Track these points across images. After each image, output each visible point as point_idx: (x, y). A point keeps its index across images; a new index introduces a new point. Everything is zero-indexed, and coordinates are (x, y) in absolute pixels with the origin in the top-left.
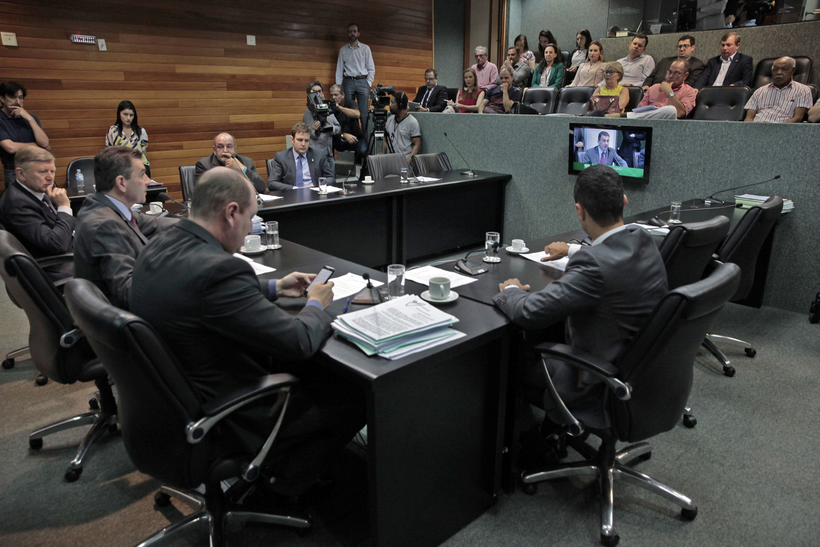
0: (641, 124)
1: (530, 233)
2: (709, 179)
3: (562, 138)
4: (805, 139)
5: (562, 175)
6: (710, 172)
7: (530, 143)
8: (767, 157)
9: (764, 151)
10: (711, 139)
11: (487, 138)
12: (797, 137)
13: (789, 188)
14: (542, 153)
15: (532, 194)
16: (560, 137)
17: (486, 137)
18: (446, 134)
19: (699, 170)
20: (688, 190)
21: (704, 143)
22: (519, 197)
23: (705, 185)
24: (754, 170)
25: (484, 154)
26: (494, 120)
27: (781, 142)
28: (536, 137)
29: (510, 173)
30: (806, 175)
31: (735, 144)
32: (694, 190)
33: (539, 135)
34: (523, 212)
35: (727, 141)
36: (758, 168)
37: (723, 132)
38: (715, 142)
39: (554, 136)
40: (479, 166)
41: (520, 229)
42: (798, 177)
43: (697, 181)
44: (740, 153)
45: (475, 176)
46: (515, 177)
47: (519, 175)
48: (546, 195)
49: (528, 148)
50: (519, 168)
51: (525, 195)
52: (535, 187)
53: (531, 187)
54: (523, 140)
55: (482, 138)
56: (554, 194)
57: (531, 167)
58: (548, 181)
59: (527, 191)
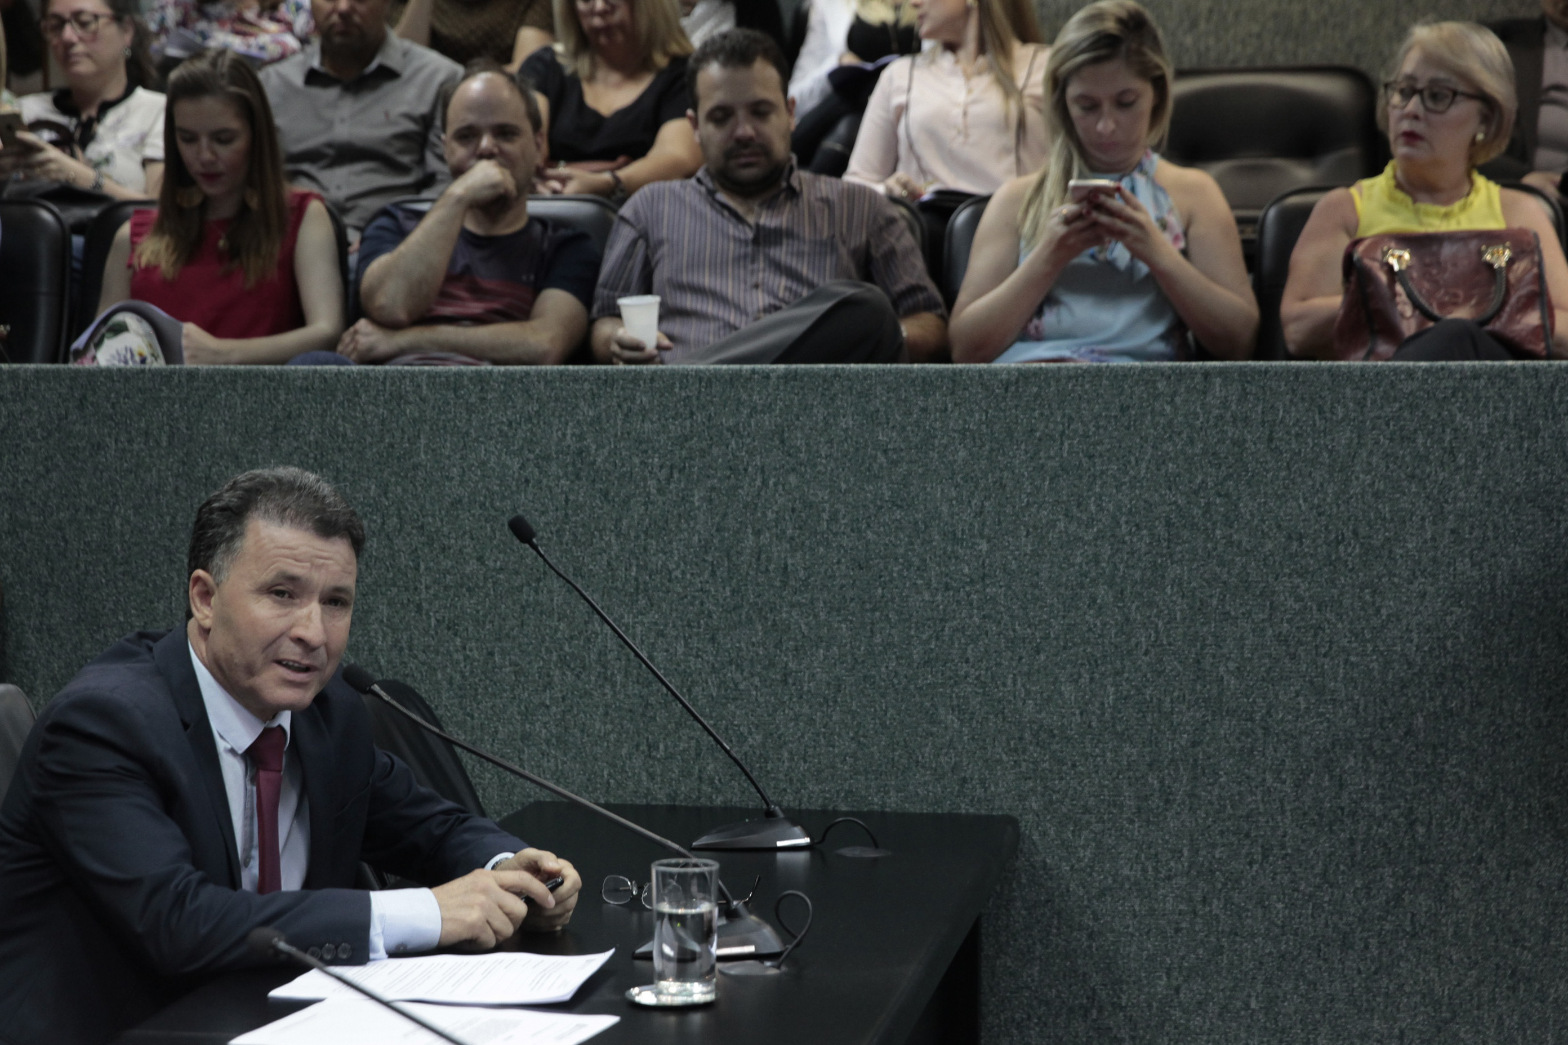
3: (1461, 517)
5: (1481, 783)
7: (1172, 571)
11: (759, 552)
14: (1282, 639)
15: (1219, 950)
16: (1440, 516)
17: (750, 541)
18: (522, 531)
22: (1096, 979)
25: (731, 673)
26: (820, 413)
28: (1227, 522)
29: (1004, 805)
33: (1245, 507)
39: (1386, 510)
40: (686, 774)
45: (848, 852)
46: (1044, 834)
47: (1086, 810)
48: (1346, 945)
49: (1151, 604)
50: (1085, 756)
51: (1151, 958)
52: (1236, 897)
53: (1198, 896)
54: (1107, 551)
55: (706, 548)
56: (1414, 935)
57: (1194, 744)
58: (1352, 841)
59: (1170, 932)
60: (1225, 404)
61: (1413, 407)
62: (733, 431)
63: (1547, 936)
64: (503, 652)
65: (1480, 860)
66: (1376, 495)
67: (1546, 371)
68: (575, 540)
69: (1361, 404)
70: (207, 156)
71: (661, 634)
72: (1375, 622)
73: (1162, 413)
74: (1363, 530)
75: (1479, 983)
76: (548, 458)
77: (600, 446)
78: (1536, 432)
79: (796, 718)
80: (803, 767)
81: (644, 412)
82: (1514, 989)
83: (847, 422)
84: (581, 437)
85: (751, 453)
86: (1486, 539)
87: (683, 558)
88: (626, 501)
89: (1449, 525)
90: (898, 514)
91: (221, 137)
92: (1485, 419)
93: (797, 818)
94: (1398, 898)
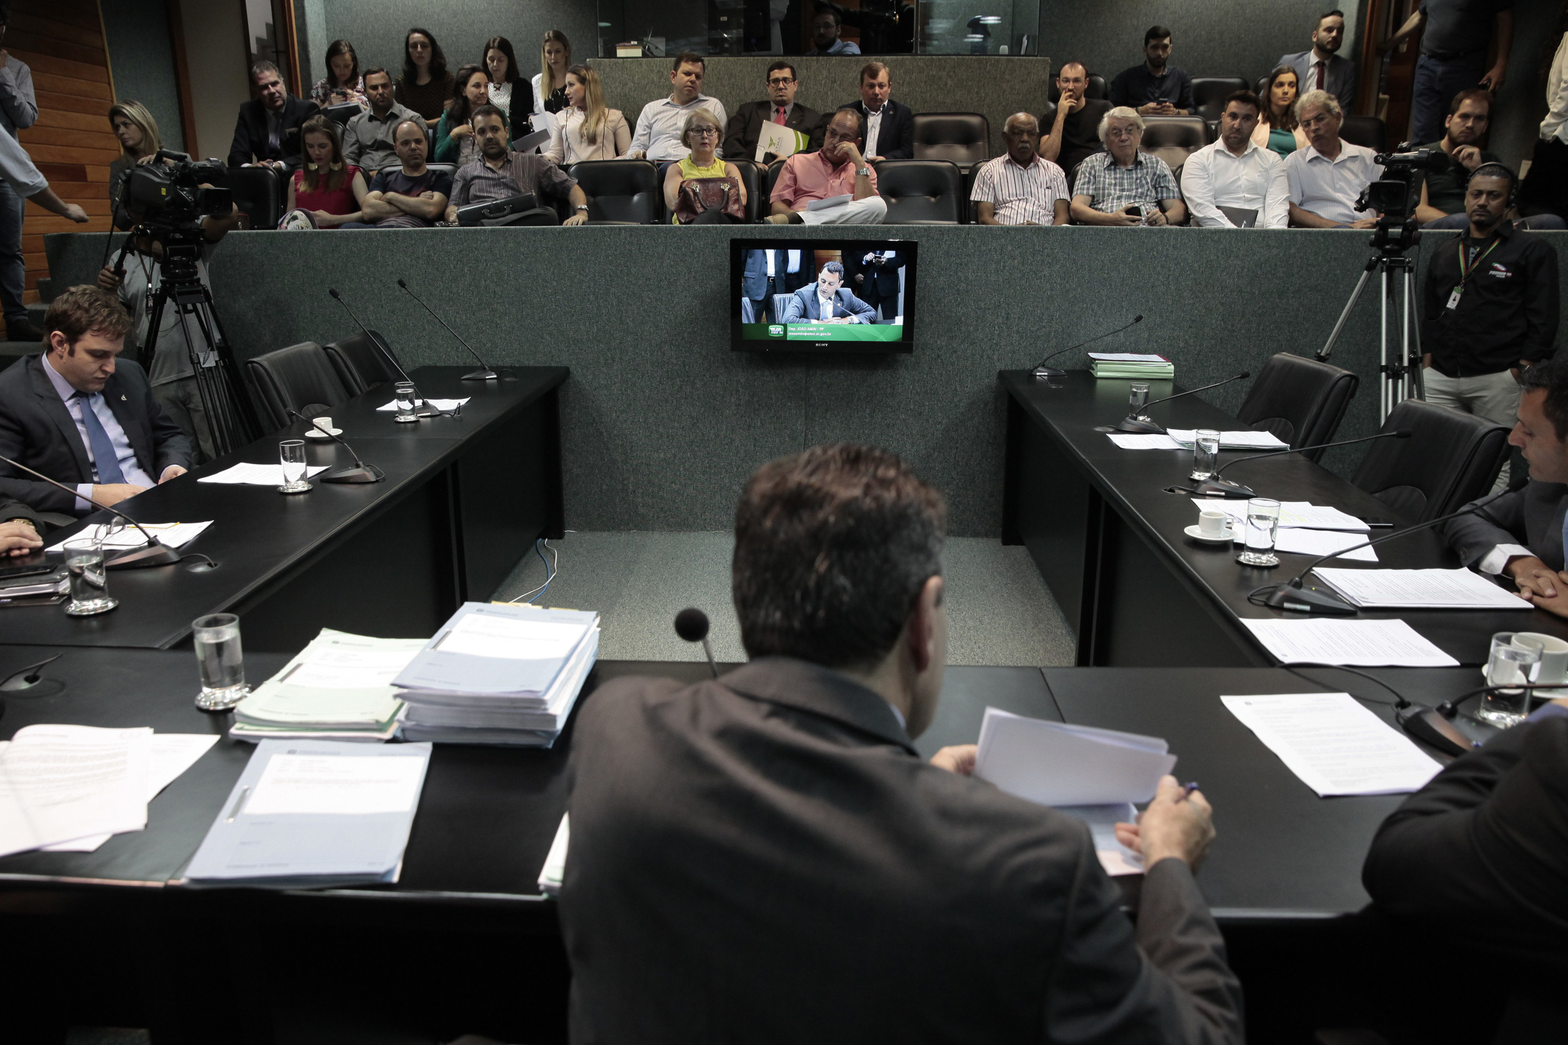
0: (876, 235)
1: (634, 491)
2: (1018, 332)
3: (696, 273)
4: (1165, 253)
5: (704, 353)
6: (1019, 318)
7: (612, 290)
8: (1110, 285)
9: (1105, 275)
10: (1015, 259)
11: (486, 286)
12: (1152, 249)
13: (1150, 335)
14: (645, 311)
15: (630, 405)
16: (690, 273)
17: (483, 283)
18: (402, 284)
19: (997, 318)
20: (982, 357)
21: (1004, 267)
22: (595, 415)
23: (1012, 344)
24: (1093, 310)
25: (480, 325)
27: (1130, 259)
28: (628, 275)
29: (565, 363)
30: (1172, 312)
31: (1058, 266)
32: (994, 354)
33: (633, 270)
34: (608, 449)
35: (1043, 261)
36: (1099, 306)
37: (1035, 245)
38: (1023, 265)
39: (674, 271)
41: (604, 487)
42: (1161, 316)
43: (996, 337)
44: (1068, 282)
45: (507, 380)
46: (578, 372)
47: (590, 364)
48: (667, 402)
49: (607, 301)
50: (588, 347)
51: (611, 408)
52: (635, 389)
53: (623, 389)
54: (592, 284)
55: (470, 285)
56: (686, 398)
57: (621, 343)
58: (668, 371)
59: (616, 399)
60: (626, 239)
61: (681, 239)
62: (476, 248)
63: (723, 398)
64: (410, 320)
65: (704, 375)
66: (671, 266)
67: (719, 227)
68: (430, 284)
69: (666, 238)
70: (317, 152)
71: (458, 313)
72: (672, 305)
73: (607, 241)
74: (668, 277)
75: (705, 411)
76: (419, 258)
77: (435, 254)
78: (717, 246)
79: (501, 338)
80: (504, 353)
81: (448, 243)
82: (714, 413)
83: (511, 245)
84: (429, 251)
85: (482, 255)
86: (703, 279)
87: (463, 289)
88: (444, 272)
89: (693, 275)
90: (528, 274)
91: (322, 146)
92: (702, 243)
93: (493, 369)
94: (681, 387)
